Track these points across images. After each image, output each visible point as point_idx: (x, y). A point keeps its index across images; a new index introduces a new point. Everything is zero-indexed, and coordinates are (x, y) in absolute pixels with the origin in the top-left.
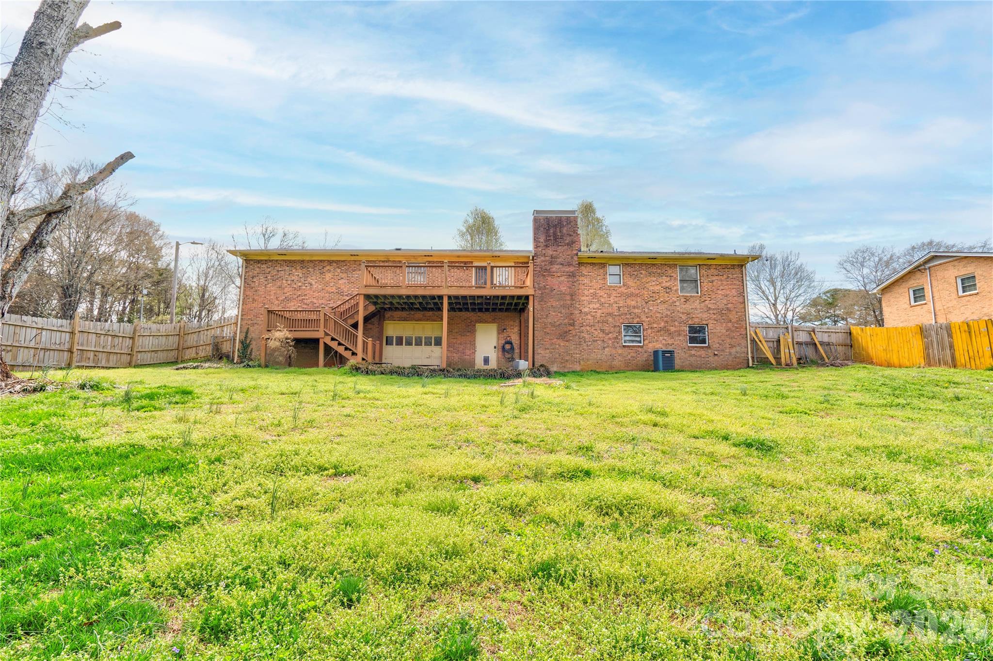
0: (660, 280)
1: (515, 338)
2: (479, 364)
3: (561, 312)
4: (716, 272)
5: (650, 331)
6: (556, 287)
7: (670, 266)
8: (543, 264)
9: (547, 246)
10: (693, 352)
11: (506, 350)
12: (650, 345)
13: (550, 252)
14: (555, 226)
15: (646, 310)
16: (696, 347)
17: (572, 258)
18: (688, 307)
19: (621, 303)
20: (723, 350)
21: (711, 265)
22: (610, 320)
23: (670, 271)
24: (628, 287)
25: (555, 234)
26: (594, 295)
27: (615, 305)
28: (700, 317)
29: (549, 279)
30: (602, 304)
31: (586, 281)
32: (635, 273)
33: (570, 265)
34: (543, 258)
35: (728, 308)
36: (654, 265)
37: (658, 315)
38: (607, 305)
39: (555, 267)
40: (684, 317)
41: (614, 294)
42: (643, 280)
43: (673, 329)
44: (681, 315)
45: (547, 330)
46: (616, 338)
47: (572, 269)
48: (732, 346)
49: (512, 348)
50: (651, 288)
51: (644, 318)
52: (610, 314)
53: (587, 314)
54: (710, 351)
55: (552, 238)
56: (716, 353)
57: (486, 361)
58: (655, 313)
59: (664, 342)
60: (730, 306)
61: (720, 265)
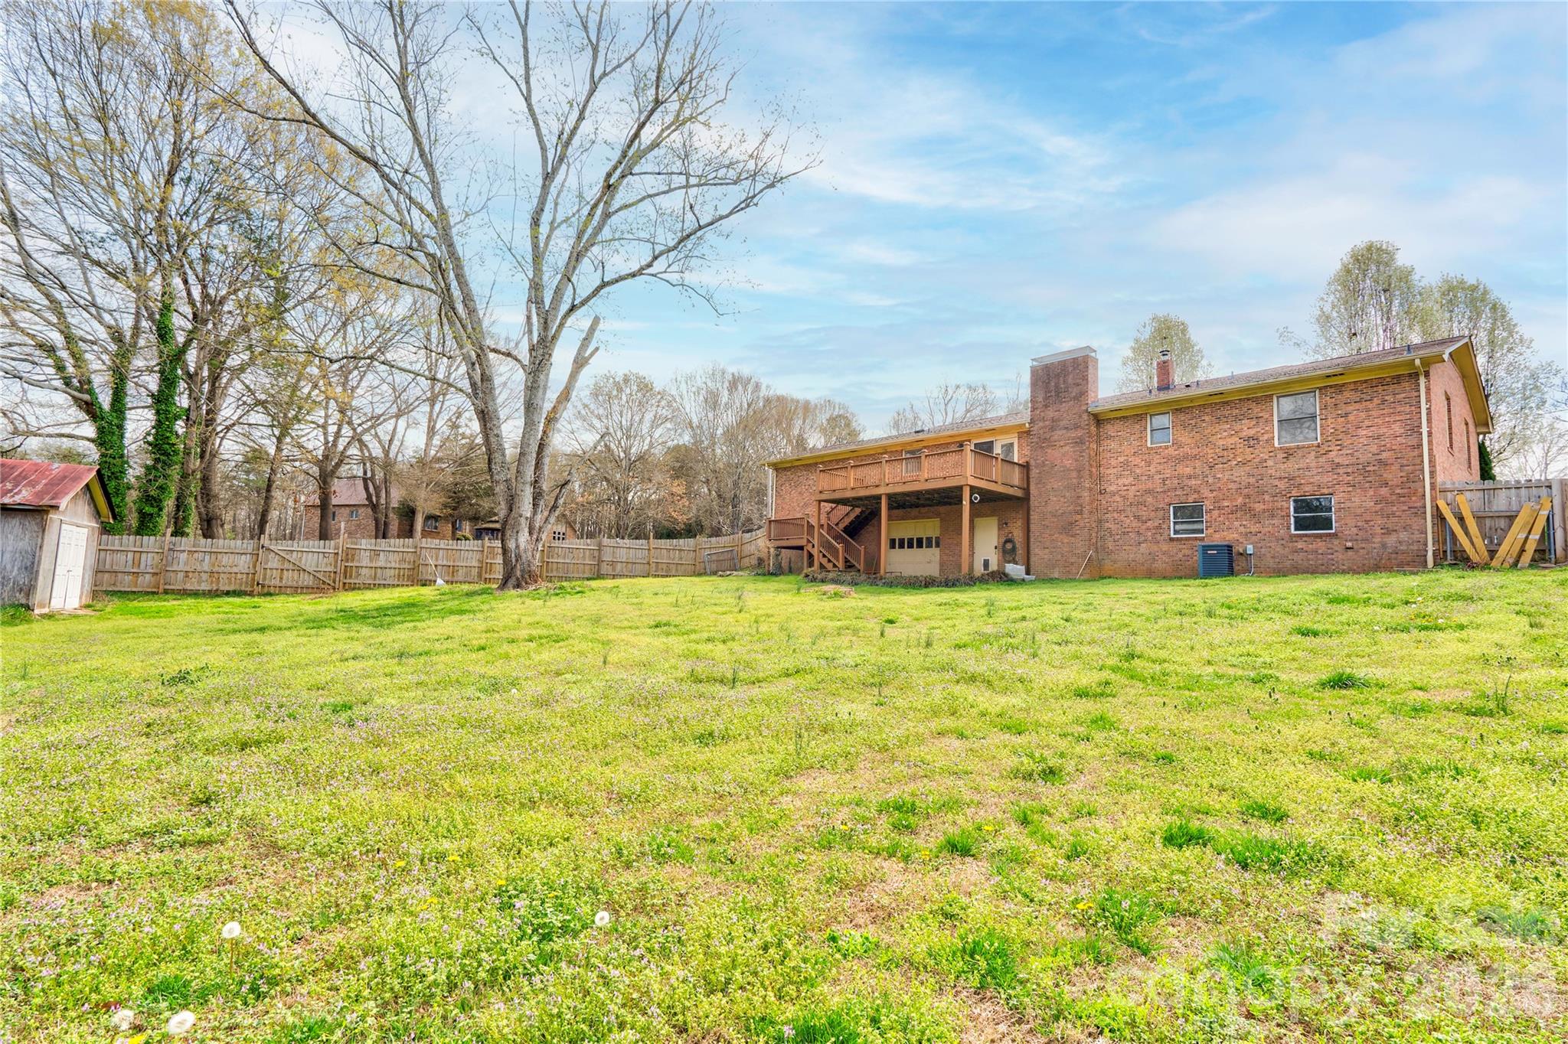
0: (1237, 427)
1: (1018, 535)
2: (979, 569)
3: (1064, 497)
4: (1355, 396)
5: (1216, 513)
6: (1057, 462)
7: (1256, 400)
8: (1041, 432)
9: (1046, 406)
10: (1300, 545)
11: (1008, 551)
12: (1217, 536)
13: (1050, 413)
14: (1058, 376)
15: (1211, 480)
16: (1306, 535)
17: (1080, 417)
18: (1292, 466)
19: (1168, 473)
20: (1366, 540)
21: (1343, 385)
22: (1150, 500)
23: (1256, 410)
24: (1180, 446)
25: (1057, 386)
26: (1125, 464)
27: (1157, 477)
28: (1314, 479)
29: (1049, 451)
30: (1137, 478)
31: (1113, 445)
32: (1193, 422)
33: (1077, 427)
34: (1041, 424)
35: (1380, 461)
36: (1224, 403)
37: (1232, 486)
38: (1144, 478)
39: (1058, 434)
40: (1282, 485)
41: (1157, 459)
42: (1206, 432)
43: (1259, 507)
44: (1276, 482)
45: (1046, 522)
46: (1159, 527)
47: (1079, 433)
48: (1388, 532)
49: (1014, 549)
50: (1221, 442)
51: (1205, 492)
52: (1149, 492)
53: (1114, 494)
54: (1336, 542)
55: (1053, 394)
56: (1349, 544)
57: (986, 564)
58: (1226, 484)
59: (1242, 529)
60: (1384, 455)
61: (1366, 381)
